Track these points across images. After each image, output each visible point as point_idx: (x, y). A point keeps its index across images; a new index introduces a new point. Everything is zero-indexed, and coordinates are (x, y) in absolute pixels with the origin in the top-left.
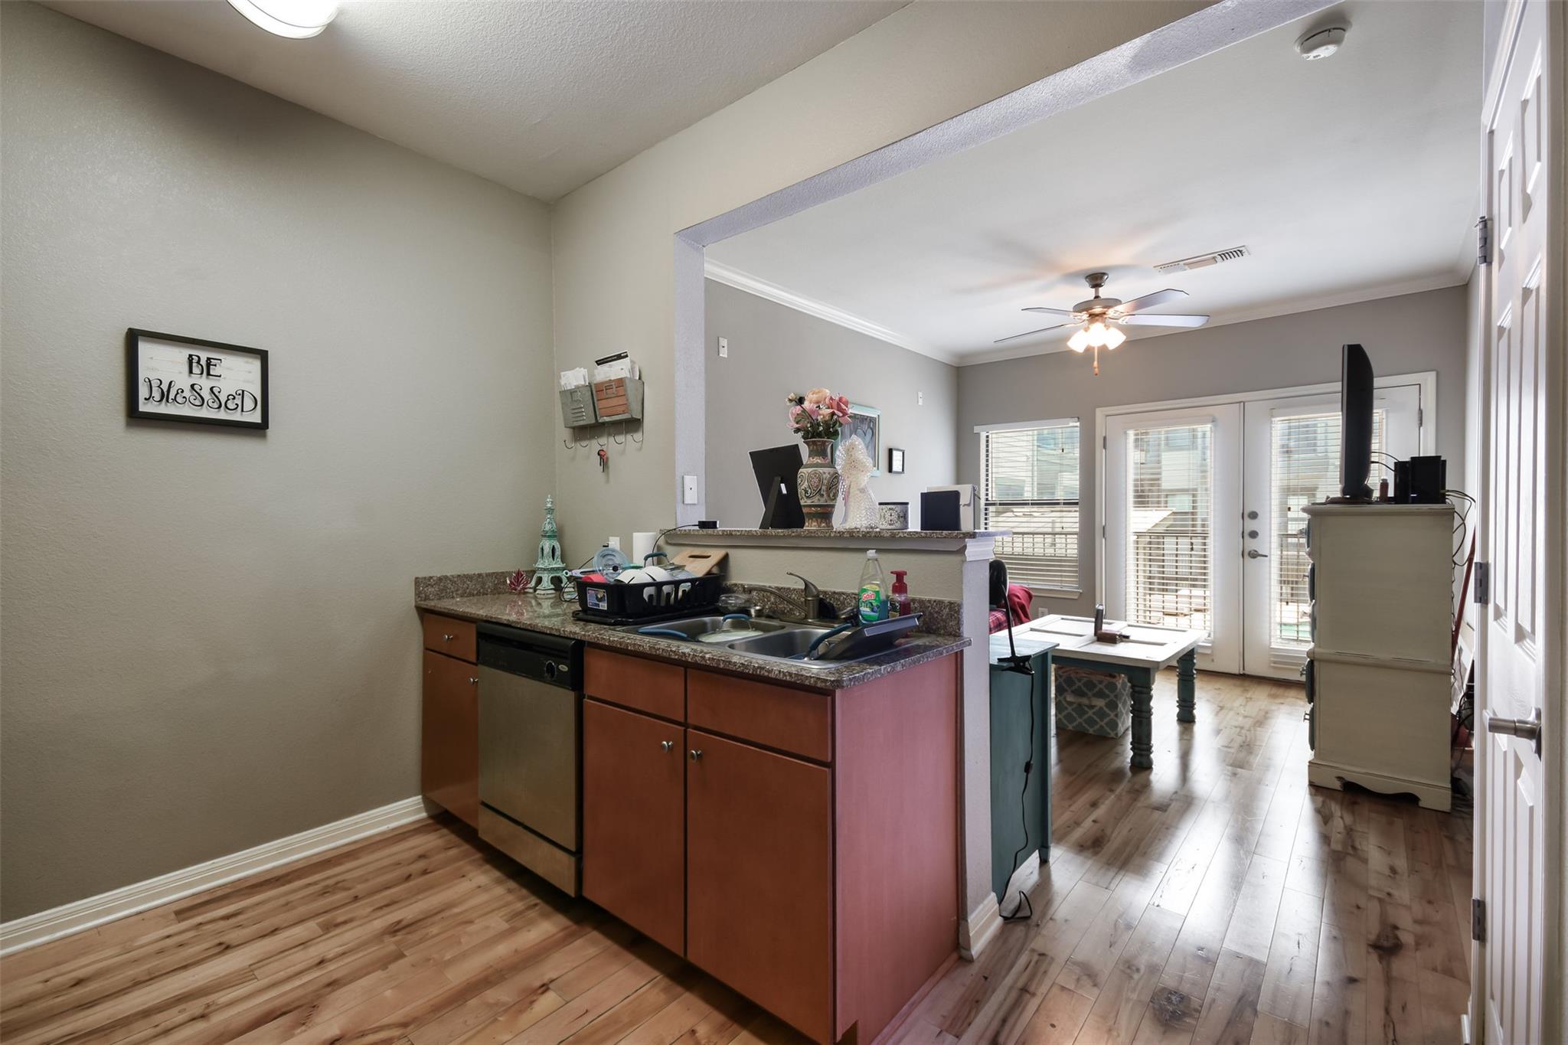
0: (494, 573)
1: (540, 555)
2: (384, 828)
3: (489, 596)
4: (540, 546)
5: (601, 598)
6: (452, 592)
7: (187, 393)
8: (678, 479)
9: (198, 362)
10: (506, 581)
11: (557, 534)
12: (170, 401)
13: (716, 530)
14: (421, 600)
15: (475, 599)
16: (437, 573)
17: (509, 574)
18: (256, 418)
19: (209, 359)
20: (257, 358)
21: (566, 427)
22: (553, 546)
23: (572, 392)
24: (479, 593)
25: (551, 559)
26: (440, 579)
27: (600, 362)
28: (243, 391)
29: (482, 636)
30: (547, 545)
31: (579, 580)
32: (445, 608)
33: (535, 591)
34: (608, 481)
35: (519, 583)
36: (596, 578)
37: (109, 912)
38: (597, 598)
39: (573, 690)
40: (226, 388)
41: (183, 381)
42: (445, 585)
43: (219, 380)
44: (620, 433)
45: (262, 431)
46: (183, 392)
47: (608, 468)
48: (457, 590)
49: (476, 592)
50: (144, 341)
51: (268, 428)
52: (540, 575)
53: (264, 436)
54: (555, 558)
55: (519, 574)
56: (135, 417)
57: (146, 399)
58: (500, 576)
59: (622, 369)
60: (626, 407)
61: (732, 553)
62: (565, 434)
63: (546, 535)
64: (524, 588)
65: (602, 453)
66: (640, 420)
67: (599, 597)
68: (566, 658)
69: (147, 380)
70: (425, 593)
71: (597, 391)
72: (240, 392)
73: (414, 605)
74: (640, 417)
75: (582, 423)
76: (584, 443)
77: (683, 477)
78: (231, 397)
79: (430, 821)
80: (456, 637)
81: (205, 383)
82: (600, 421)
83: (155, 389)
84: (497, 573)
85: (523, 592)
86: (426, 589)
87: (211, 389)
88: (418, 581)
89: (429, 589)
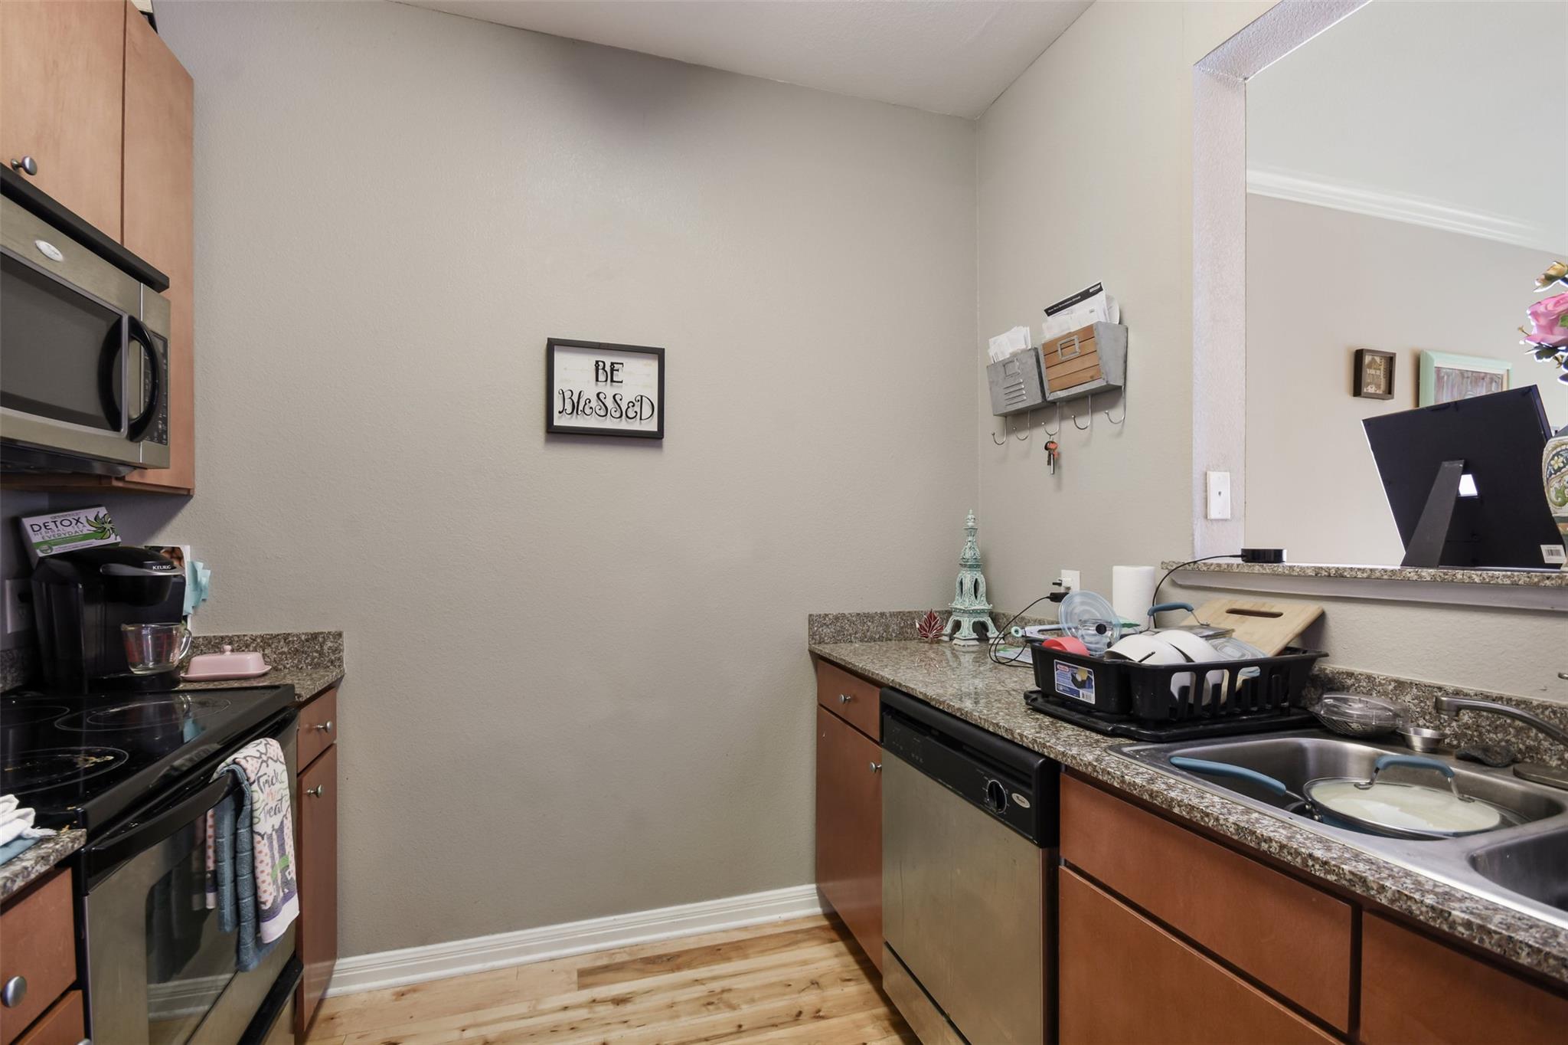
0: (900, 612)
1: (958, 591)
2: (775, 917)
3: (893, 642)
4: (959, 580)
5: (1083, 682)
6: (850, 635)
7: (594, 404)
8: (1197, 475)
9: (604, 369)
10: (915, 623)
11: (979, 564)
12: (579, 412)
13: (1281, 565)
14: (815, 644)
15: (876, 646)
16: (834, 610)
17: (919, 614)
18: (652, 426)
19: (612, 364)
20: (654, 359)
21: (995, 415)
22: (976, 579)
23: (1005, 364)
24: (881, 639)
25: (973, 597)
26: (837, 618)
27: (1051, 311)
28: (642, 397)
29: (886, 708)
30: (968, 577)
31: (1037, 644)
32: (841, 659)
33: (951, 639)
34: (1059, 486)
35: (931, 627)
36: (1071, 646)
37: (527, 951)
38: (1074, 680)
39: (1040, 845)
40: (628, 394)
41: (590, 392)
42: (842, 626)
43: (621, 387)
44: (1082, 413)
45: (658, 442)
46: (589, 402)
47: (1060, 467)
48: (856, 633)
49: (877, 637)
50: (559, 351)
51: (663, 437)
52: (958, 618)
53: (660, 446)
54: (979, 597)
55: (931, 616)
56: (555, 433)
57: (560, 412)
58: (906, 617)
59: (1092, 311)
60: (1097, 370)
61: (1333, 610)
62: (995, 424)
63: (965, 565)
64: (937, 636)
65: (1051, 446)
66: (1121, 387)
67: (1079, 678)
68: (1029, 786)
69: (561, 392)
70: (820, 635)
71: (1046, 356)
72: (639, 398)
73: (807, 648)
74: (1120, 383)
75: (1021, 406)
76: (1022, 435)
77: (1206, 474)
78: (631, 404)
79: (825, 923)
80: (854, 699)
81: (609, 390)
82: (1049, 399)
83: (568, 401)
84: (904, 613)
85: (937, 640)
86: (820, 629)
87: (614, 397)
88: (812, 620)
89: (825, 631)
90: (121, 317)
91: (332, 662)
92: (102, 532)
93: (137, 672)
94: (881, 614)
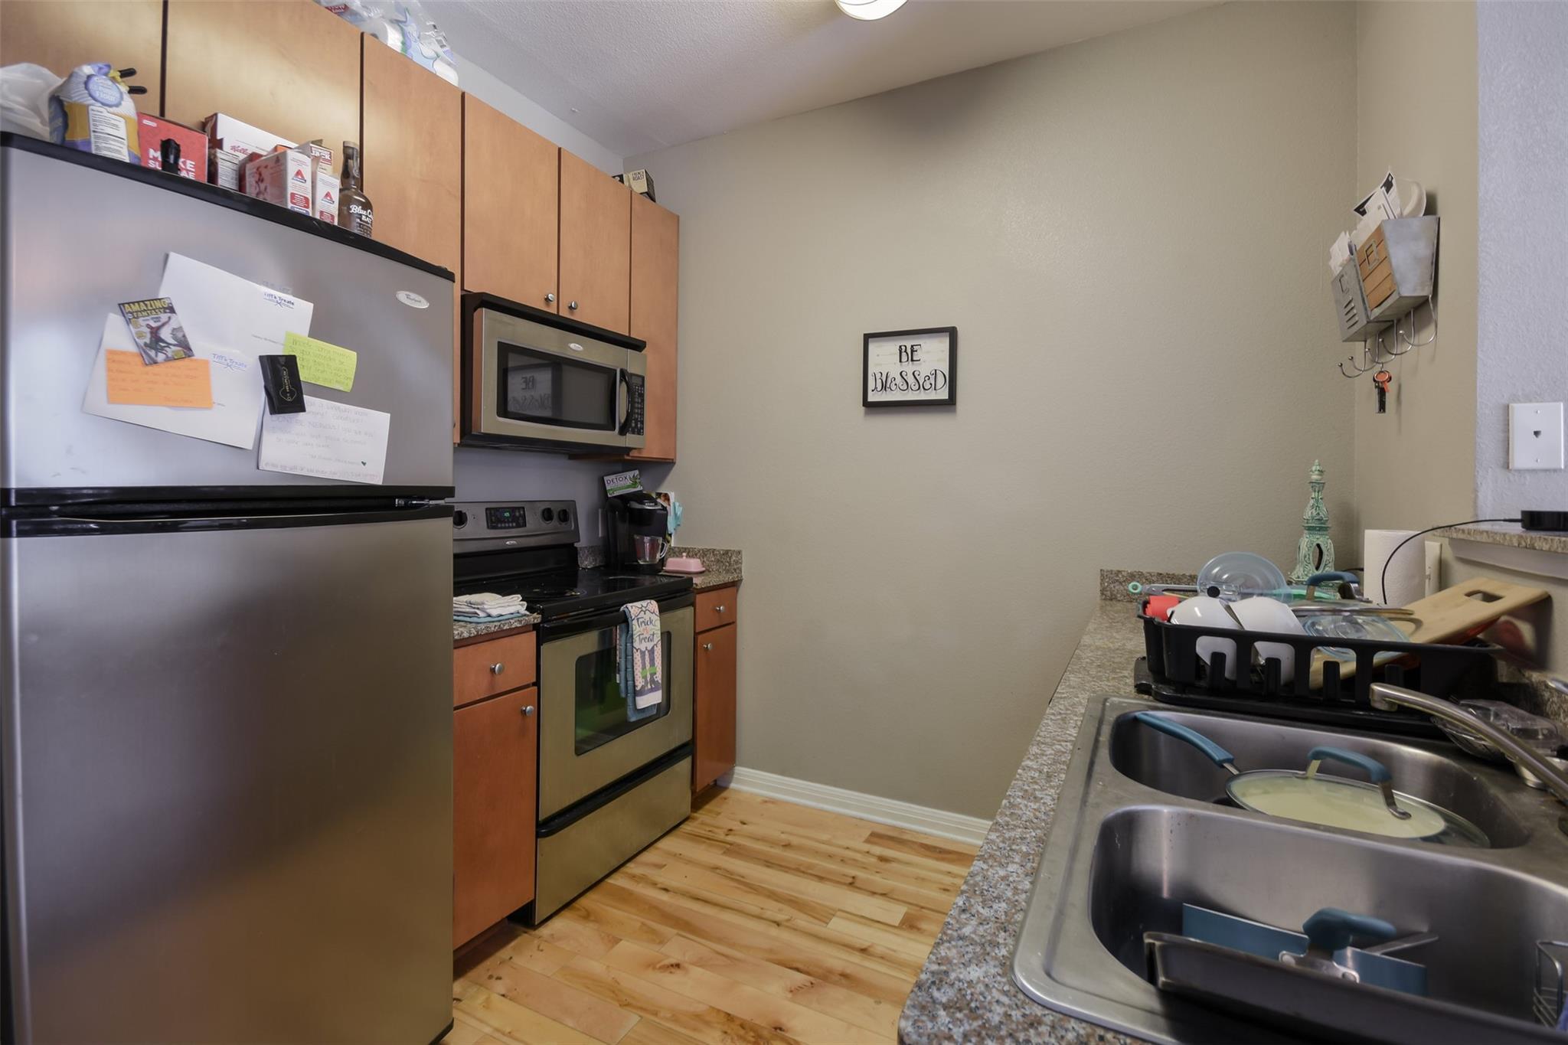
7: (899, 380)
8: (1485, 411)
9: (906, 351)
12: (888, 389)
14: (1105, 599)
16: (1129, 566)
18: (943, 395)
19: (912, 346)
20: (947, 336)
22: (1318, 546)
27: (1362, 209)
28: (936, 370)
30: (1305, 541)
37: (847, 806)
40: (924, 369)
41: (895, 373)
43: (920, 364)
45: (952, 407)
46: (895, 380)
50: (873, 342)
51: (955, 402)
53: (954, 411)
56: (872, 407)
57: (873, 390)
59: (1379, 207)
60: (1392, 280)
61: (1558, 597)
63: (1305, 526)
65: (1381, 378)
66: (1432, 299)
69: (873, 374)
70: (1112, 591)
71: (1360, 264)
72: (934, 372)
73: (1099, 603)
74: (1431, 293)
78: (927, 378)
81: (909, 368)
82: (1371, 319)
83: (879, 381)
86: (1112, 586)
87: (913, 374)
88: (1104, 575)
89: (1117, 588)
90: (616, 370)
91: (735, 570)
92: (634, 484)
93: (641, 562)
94: (1190, 576)
